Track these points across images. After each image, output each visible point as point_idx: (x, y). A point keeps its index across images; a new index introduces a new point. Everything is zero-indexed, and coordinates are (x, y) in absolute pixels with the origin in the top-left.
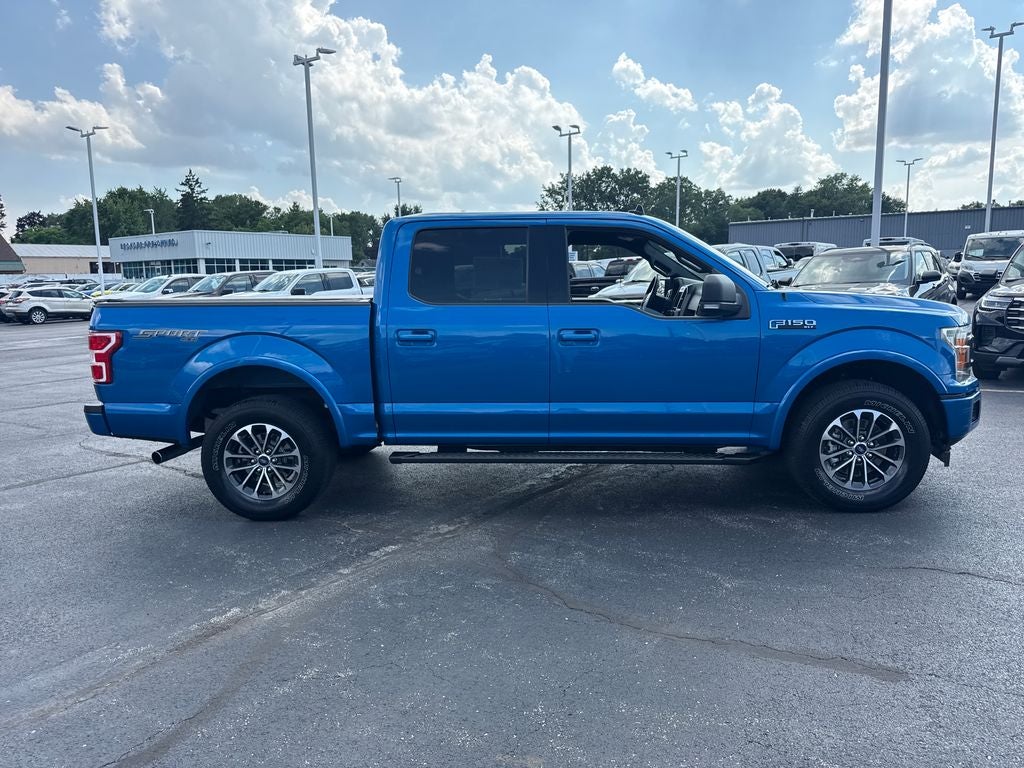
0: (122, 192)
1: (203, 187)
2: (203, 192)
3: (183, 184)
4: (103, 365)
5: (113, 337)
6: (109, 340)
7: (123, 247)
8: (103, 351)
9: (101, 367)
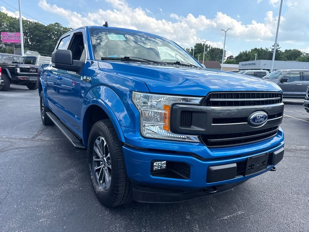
0: (256, 49)
1: (279, 47)
2: (279, 48)
3: (273, 46)
7: (242, 65)
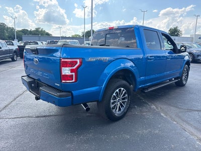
4: (74, 74)
5: (78, 61)
6: (76, 62)
8: (74, 68)
9: (73, 75)
